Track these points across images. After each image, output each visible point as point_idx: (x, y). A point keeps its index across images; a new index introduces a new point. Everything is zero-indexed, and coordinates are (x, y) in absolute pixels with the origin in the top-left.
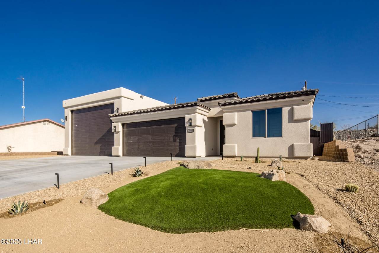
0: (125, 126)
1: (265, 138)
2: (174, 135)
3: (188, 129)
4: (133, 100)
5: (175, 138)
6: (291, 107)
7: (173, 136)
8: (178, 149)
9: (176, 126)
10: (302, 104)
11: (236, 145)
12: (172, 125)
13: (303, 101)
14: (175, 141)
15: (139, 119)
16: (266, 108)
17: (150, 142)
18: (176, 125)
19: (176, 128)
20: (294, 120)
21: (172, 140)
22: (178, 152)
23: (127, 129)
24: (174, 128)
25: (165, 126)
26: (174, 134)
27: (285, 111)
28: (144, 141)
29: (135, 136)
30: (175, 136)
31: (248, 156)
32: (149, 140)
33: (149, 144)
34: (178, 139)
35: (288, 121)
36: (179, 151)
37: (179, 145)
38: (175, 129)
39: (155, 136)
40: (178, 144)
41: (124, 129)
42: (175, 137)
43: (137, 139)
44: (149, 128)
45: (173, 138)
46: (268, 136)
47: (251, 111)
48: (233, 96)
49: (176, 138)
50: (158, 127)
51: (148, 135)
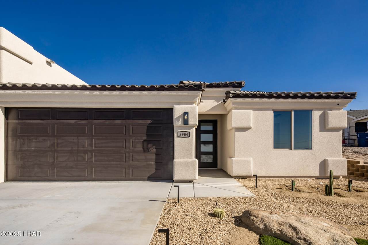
0: (12, 115)
1: (291, 151)
2: (145, 141)
3: (179, 131)
4: (31, 63)
5: (147, 146)
6: (323, 111)
7: (143, 142)
8: (155, 167)
9: (150, 124)
10: (337, 108)
11: (252, 159)
12: (140, 122)
13: (338, 105)
14: (146, 150)
15: (56, 102)
16: (292, 109)
17: (85, 152)
18: (149, 122)
19: (149, 127)
20: (327, 128)
21: (141, 149)
22: (153, 171)
23: (20, 121)
24: (146, 127)
25: (124, 122)
26: (145, 138)
27: (316, 115)
28: (70, 149)
29: (44, 138)
30: (147, 141)
31: (268, 175)
32: (84, 147)
33: (83, 155)
34: (155, 147)
35: (319, 129)
36: (156, 169)
37: (156, 159)
38: (147, 130)
39: (99, 139)
40: (154, 157)
41: (10, 121)
42: (148, 144)
43: (48, 143)
44: (84, 122)
45: (143, 146)
46: (295, 148)
47: (273, 110)
48: (239, 85)
49: (150, 146)
50: (107, 122)
51: (79, 138)
